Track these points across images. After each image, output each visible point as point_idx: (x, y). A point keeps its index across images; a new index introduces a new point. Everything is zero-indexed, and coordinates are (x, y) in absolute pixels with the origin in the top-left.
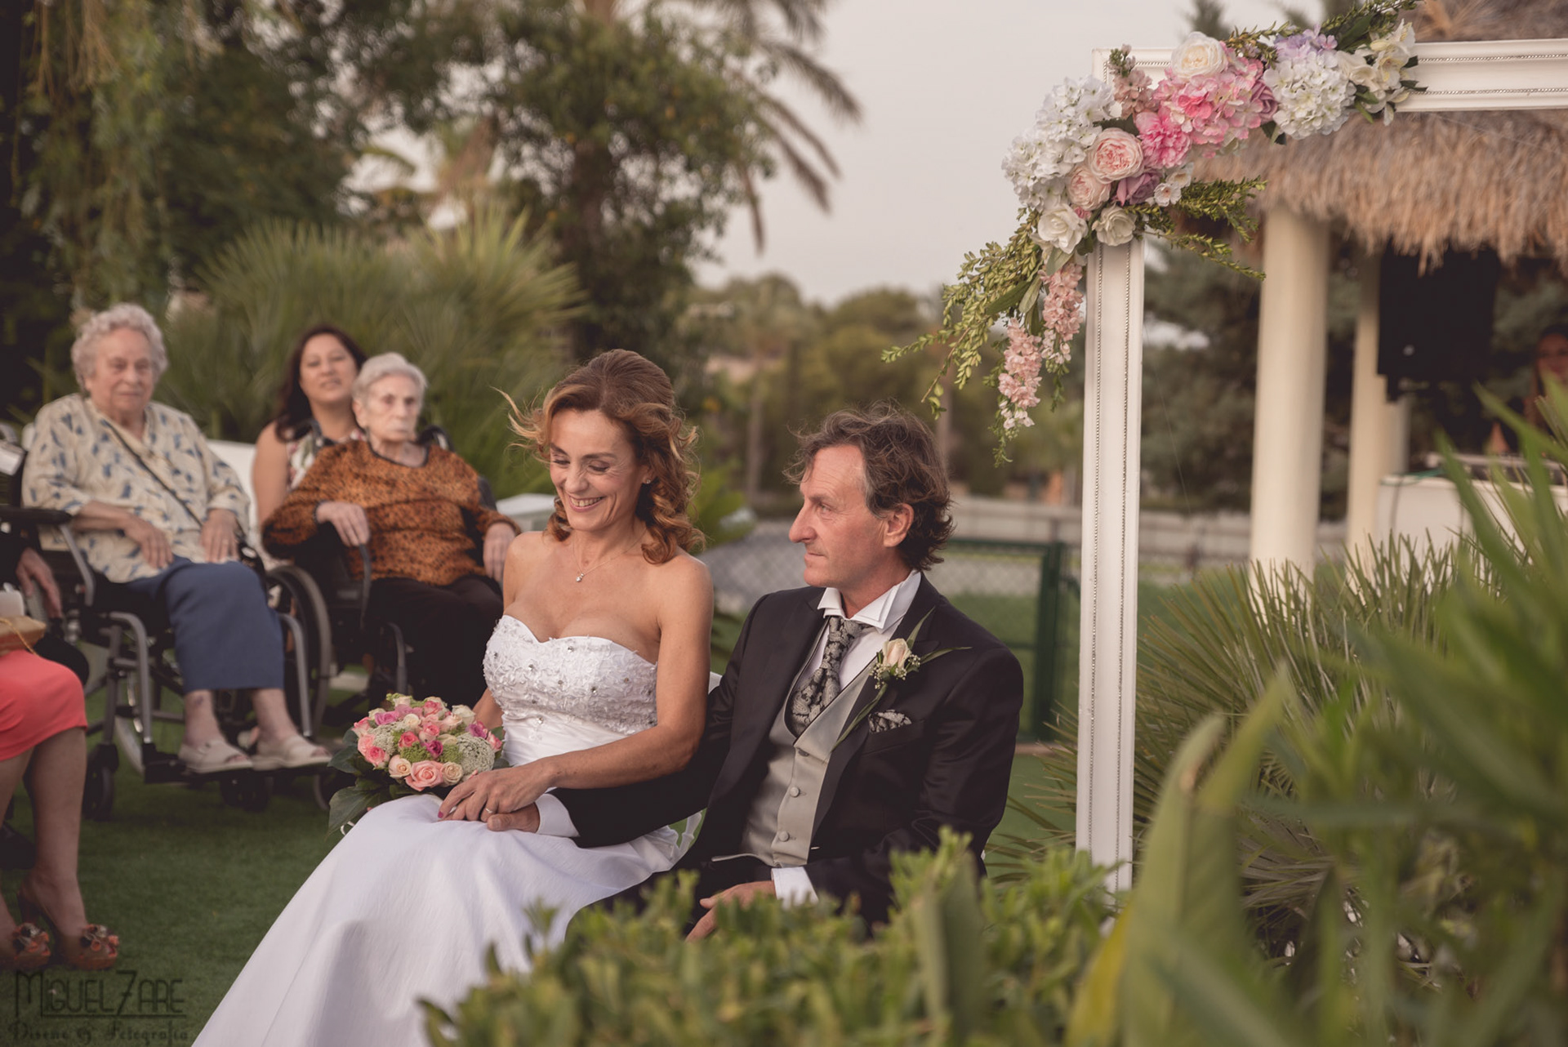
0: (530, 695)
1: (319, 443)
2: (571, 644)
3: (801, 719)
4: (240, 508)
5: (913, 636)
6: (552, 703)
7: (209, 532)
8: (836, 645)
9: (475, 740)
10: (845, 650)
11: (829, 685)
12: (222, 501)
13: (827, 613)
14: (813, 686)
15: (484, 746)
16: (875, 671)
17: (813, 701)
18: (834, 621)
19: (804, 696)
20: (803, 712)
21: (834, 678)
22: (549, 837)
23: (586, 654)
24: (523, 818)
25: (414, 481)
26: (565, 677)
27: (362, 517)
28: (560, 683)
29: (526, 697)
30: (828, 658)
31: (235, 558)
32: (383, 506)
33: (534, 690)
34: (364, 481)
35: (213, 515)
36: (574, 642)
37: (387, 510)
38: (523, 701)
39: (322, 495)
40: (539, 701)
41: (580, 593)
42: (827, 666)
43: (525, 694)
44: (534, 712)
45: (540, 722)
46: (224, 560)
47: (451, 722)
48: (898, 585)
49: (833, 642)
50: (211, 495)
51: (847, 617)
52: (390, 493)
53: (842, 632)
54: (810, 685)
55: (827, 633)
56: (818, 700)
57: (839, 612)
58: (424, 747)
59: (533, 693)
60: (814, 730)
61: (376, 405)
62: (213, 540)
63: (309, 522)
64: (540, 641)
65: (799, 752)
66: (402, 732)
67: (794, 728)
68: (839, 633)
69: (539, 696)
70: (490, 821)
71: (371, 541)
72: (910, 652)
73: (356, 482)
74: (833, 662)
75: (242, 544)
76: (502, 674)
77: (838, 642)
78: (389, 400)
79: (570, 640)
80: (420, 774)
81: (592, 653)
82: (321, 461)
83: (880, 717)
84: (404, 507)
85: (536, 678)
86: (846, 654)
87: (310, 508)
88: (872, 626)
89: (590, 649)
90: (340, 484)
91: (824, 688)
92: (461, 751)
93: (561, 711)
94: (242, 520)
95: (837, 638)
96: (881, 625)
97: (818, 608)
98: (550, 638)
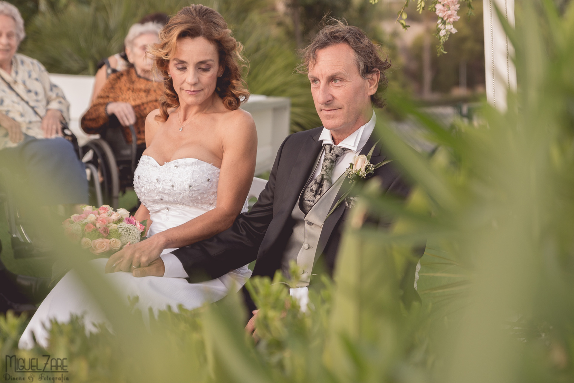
0: (159, 196)
1: (109, 71)
2: (176, 164)
3: (310, 203)
4: (64, 109)
5: (370, 153)
6: (171, 199)
7: (45, 122)
8: (329, 161)
9: (129, 226)
10: (334, 164)
11: (326, 184)
12: (54, 105)
13: (324, 143)
14: (316, 185)
15: (133, 229)
16: (348, 174)
17: (317, 193)
18: (328, 148)
19: (311, 190)
20: (311, 199)
21: (328, 180)
22: (170, 278)
23: (184, 169)
24: (153, 268)
25: (160, 89)
26: (174, 182)
27: (131, 110)
28: (173, 186)
29: (157, 197)
30: (325, 168)
31: (60, 135)
32: (143, 104)
33: (160, 192)
34: (133, 91)
35: (50, 113)
36: (177, 163)
37: (145, 106)
38: (156, 200)
39: (111, 100)
40: (164, 198)
41: (181, 137)
42: (324, 173)
43: (156, 196)
44: (163, 206)
45: (167, 210)
46: (54, 136)
47: (115, 216)
48: (364, 126)
49: (327, 159)
50: (48, 102)
51: (335, 144)
52: (147, 96)
53: (332, 153)
54: (315, 184)
55: (324, 154)
56: (320, 192)
57: (331, 142)
58: (98, 232)
59: (160, 195)
60: (316, 209)
61: (138, 51)
62: (48, 126)
63: (103, 115)
64: (161, 165)
65: (307, 223)
66: (86, 224)
67: (304, 210)
68: (331, 154)
69: (164, 196)
70: (134, 272)
71: (136, 124)
72: (368, 162)
73: (128, 92)
74: (328, 170)
75: (65, 127)
76: (143, 186)
77: (330, 159)
78: (144, 48)
79: (175, 162)
80: (97, 246)
81: (187, 167)
82: (109, 82)
83: (351, 200)
84: (155, 103)
85: (160, 186)
86: (335, 165)
87: (103, 107)
88: (350, 149)
89: (186, 165)
90: (120, 94)
91: (322, 185)
92: (120, 232)
93: (175, 203)
94: (65, 115)
95: (330, 157)
96: (355, 149)
97: (319, 140)
98: (165, 163)
